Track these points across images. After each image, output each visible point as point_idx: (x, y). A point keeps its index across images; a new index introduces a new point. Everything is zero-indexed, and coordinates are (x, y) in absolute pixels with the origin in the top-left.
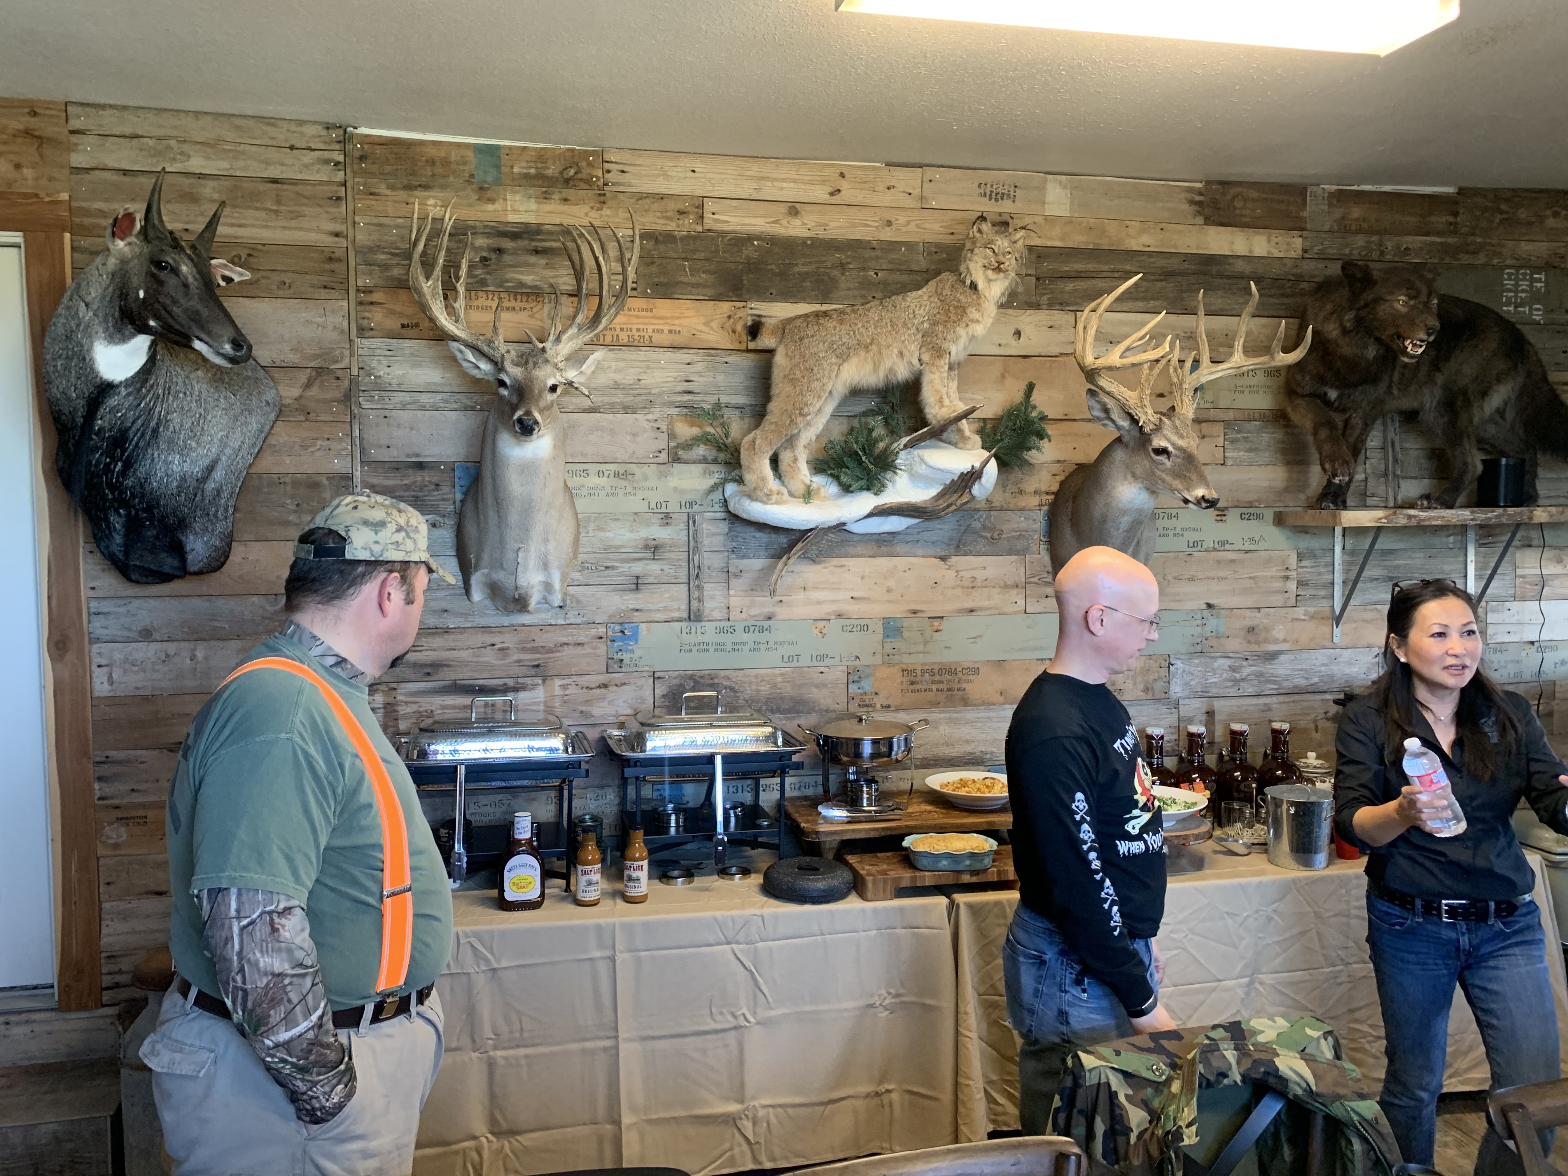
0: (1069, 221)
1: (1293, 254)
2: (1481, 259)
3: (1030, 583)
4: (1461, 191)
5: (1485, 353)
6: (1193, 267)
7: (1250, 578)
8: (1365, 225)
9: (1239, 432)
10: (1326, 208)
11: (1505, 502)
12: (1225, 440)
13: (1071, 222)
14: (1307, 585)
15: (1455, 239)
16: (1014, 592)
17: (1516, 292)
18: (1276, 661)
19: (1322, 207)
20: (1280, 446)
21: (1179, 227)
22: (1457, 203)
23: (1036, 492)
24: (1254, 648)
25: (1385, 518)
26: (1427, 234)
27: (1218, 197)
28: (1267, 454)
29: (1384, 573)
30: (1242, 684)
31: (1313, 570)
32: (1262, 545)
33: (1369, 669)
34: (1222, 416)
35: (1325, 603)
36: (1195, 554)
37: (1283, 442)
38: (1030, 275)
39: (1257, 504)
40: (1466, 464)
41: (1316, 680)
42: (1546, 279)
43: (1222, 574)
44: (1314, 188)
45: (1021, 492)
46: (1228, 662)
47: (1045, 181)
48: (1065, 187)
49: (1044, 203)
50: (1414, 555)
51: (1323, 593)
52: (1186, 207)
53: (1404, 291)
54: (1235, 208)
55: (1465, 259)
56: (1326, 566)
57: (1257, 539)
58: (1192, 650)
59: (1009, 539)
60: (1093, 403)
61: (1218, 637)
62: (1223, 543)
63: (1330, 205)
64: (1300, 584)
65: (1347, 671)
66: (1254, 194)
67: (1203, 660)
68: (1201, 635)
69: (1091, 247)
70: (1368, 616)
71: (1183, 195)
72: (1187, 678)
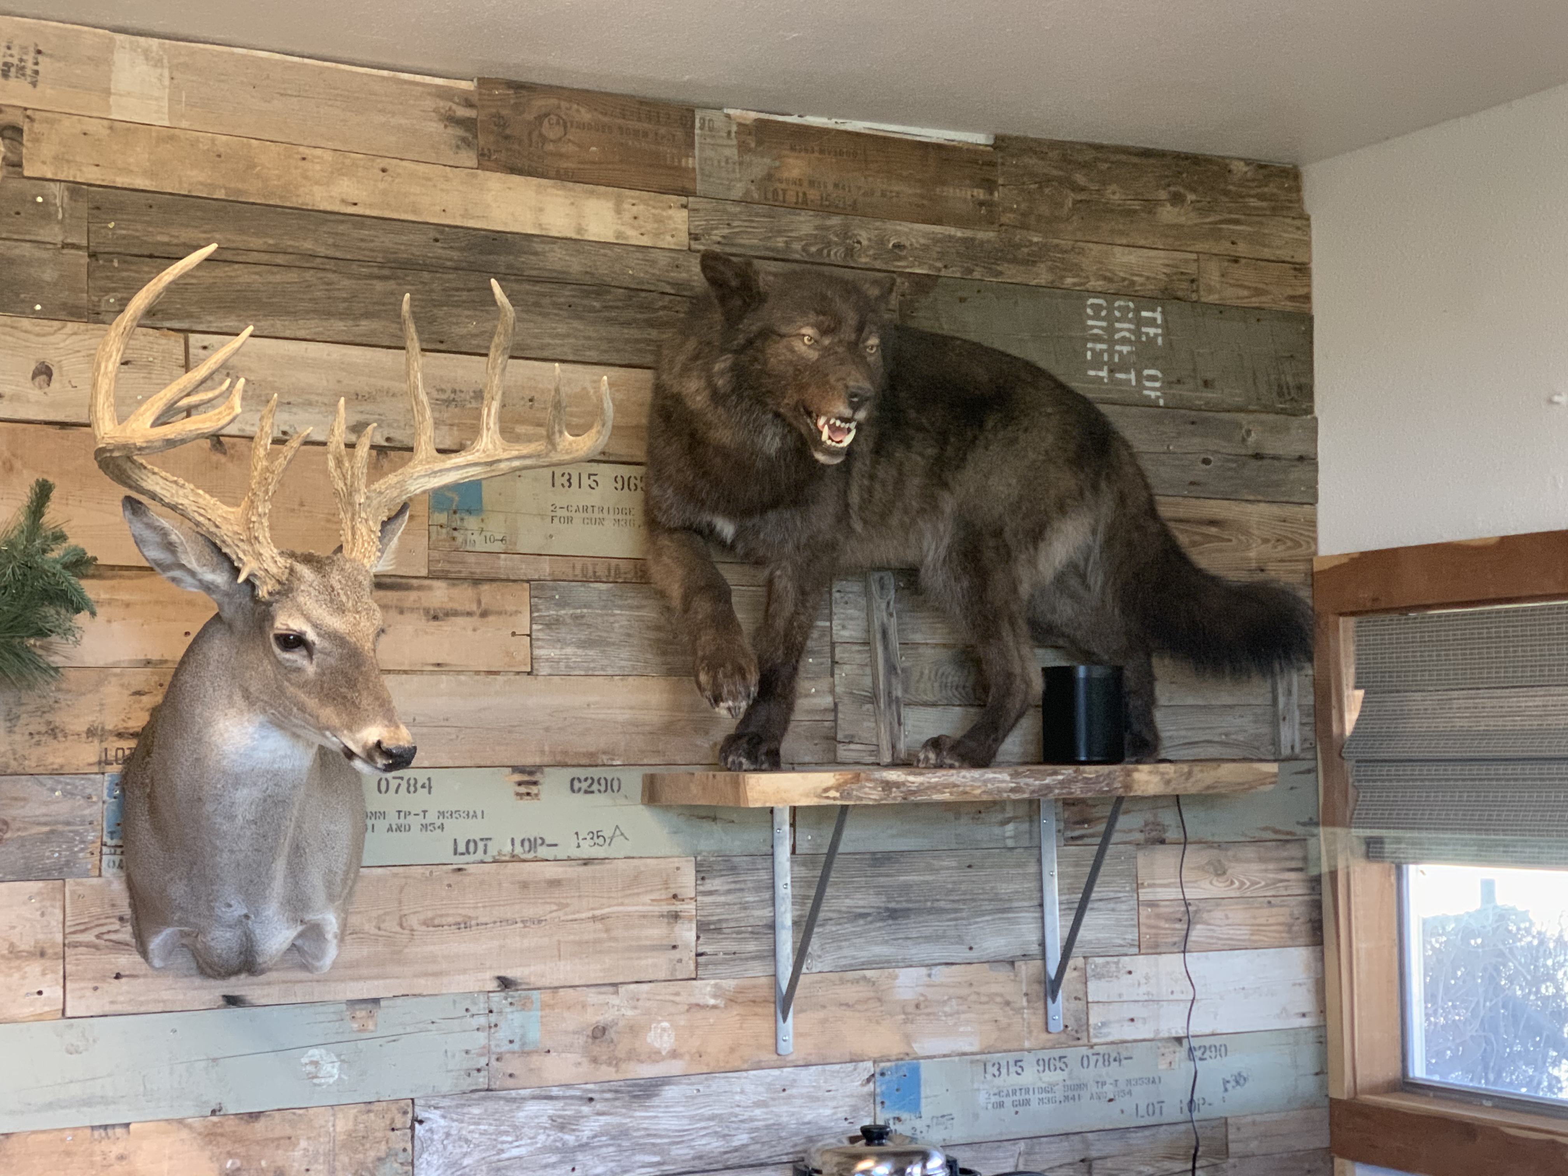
0: (168, 136)
1: (668, 242)
2: (1042, 275)
3: (76, 945)
4: (1001, 143)
5: (1031, 455)
6: (455, 255)
7: (594, 918)
8: (813, 194)
9: (563, 604)
10: (732, 153)
11: (1089, 752)
12: (532, 620)
13: (172, 138)
14: (719, 930)
15: (992, 235)
16: (34, 968)
17: (1112, 342)
18: (656, 1101)
19: (727, 152)
20: (652, 635)
21: (422, 168)
22: (992, 164)
23: (91, 733)
24: (607, 1073)
25: (837, 788)
26: (939, 222)
27: (504, 112)
28: (625, 653)
29: (879, 901)
30: (580, 1156)
31: (730, 898)
32: (619, 848)
33: (855, 1109)
34: (526, 570)
35: (758, 971)
36: (471, 868)
37: (658, 628)
38: (73, 246)
39: (605, 759)
40: (1009, 676)
41: (742, 1138)
42: (1165, 320)
43: (530, 911)
44: (709, 114)
45: (53, 732)
46: (549, 1108)
47: (110, 48)
48: (158, 63)
49: (108, 92)
50: (936, 863)
51: (751, 947)
52: (435, 127)
53: (812, 317)
54: (544, 139)
55: (1012, 273)
56: (757, 889)
57: (607, 833)
58: (467, 1084)
59: (22, 843)
60: (139, 528)
61: (525, 1053)
62: (532, 844)
63: (743, 148)
64: (704, 928)
65: (809, 1115)
66: (586, 115)
67: (491, 1106)
68: (486, 1051)
69: (220, 194)
70: (850, 993)
71: (429, 103)
72: (456, 1151)
